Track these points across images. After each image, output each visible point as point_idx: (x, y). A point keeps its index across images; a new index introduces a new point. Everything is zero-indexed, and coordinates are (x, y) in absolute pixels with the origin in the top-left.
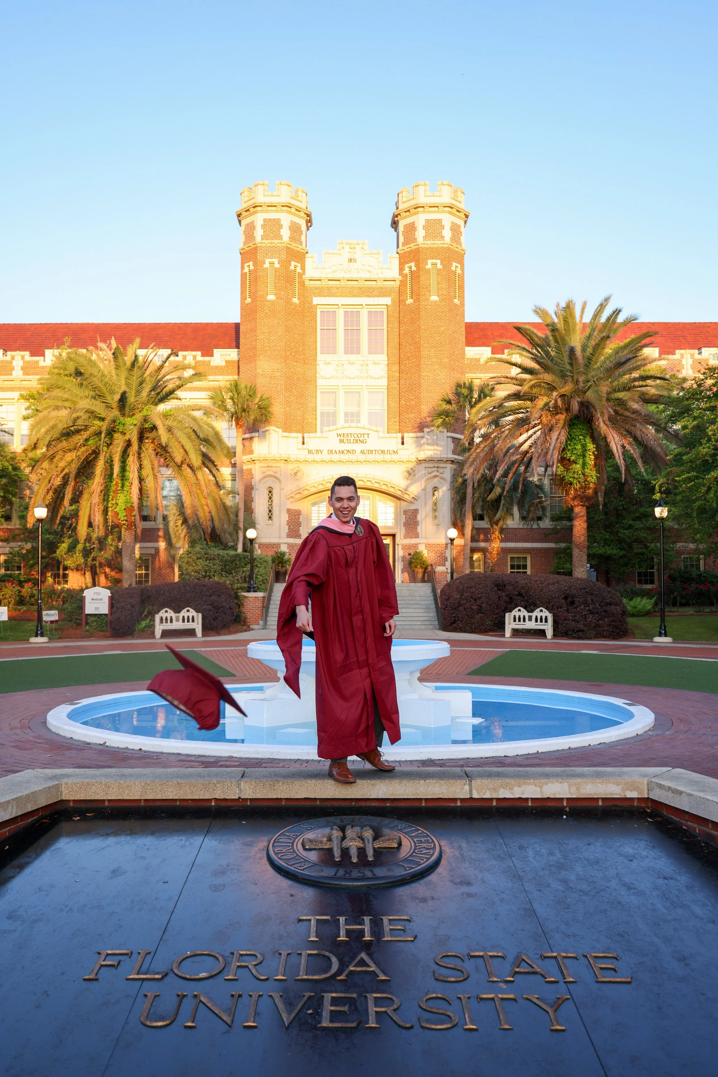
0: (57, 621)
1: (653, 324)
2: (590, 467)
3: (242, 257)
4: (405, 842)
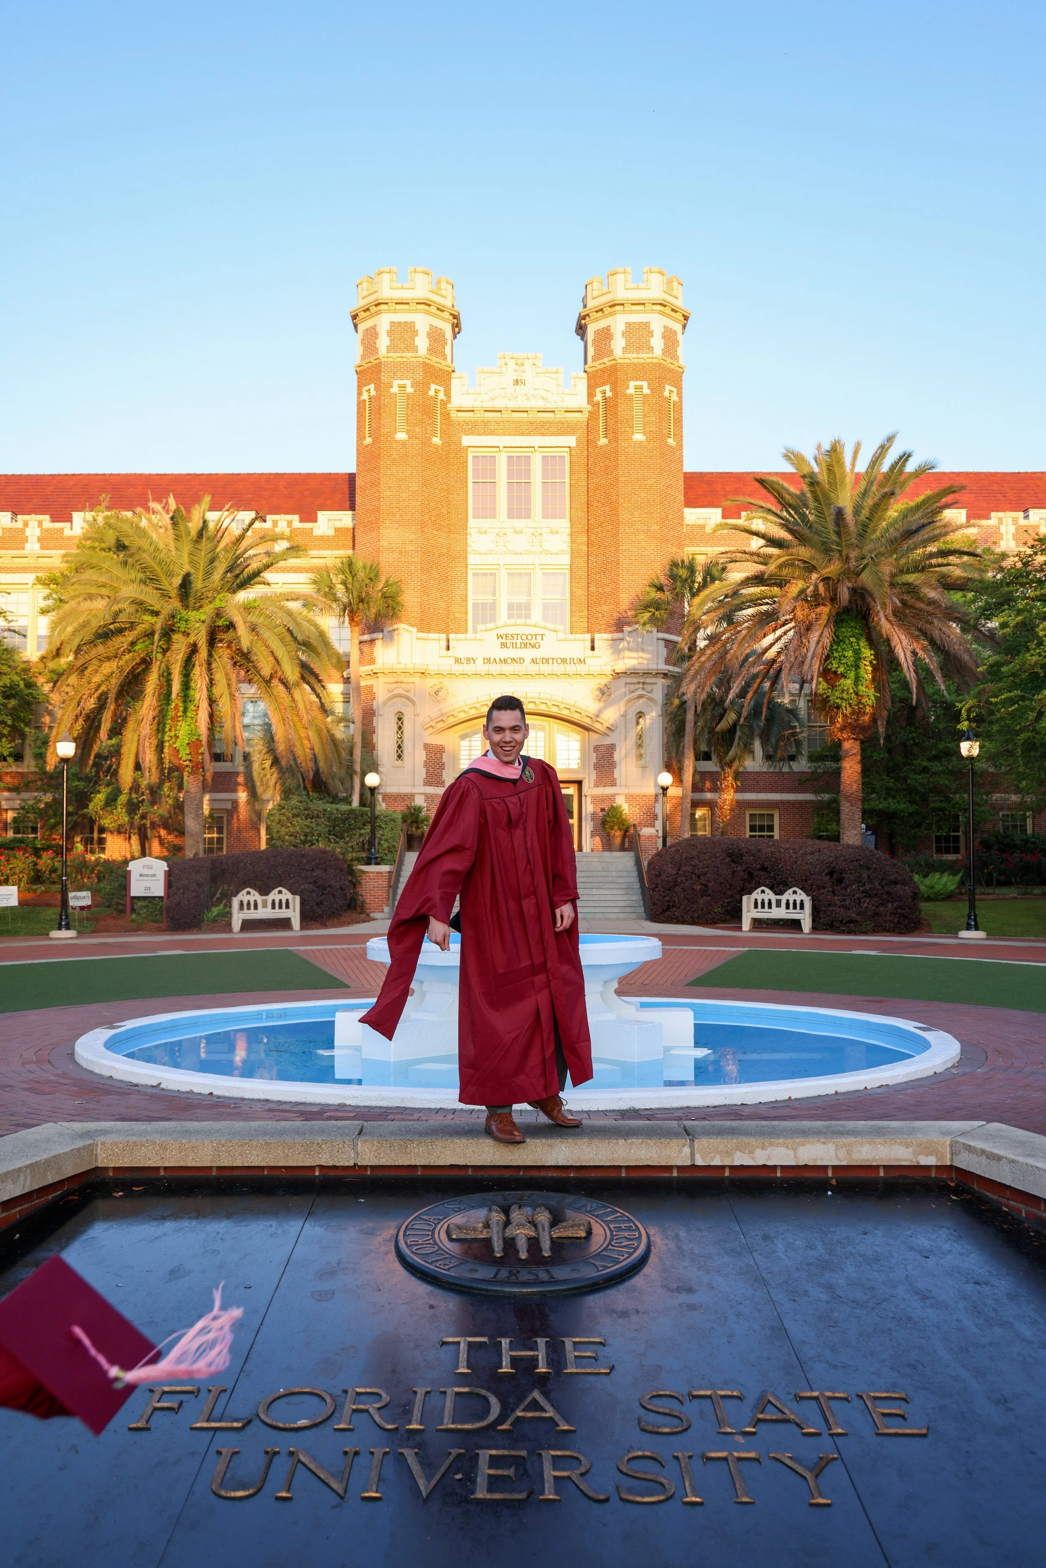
0: (89, 907)
1: (958, 474)
2: (865, 683)
3: (358, 378)
4: (599, 1230)
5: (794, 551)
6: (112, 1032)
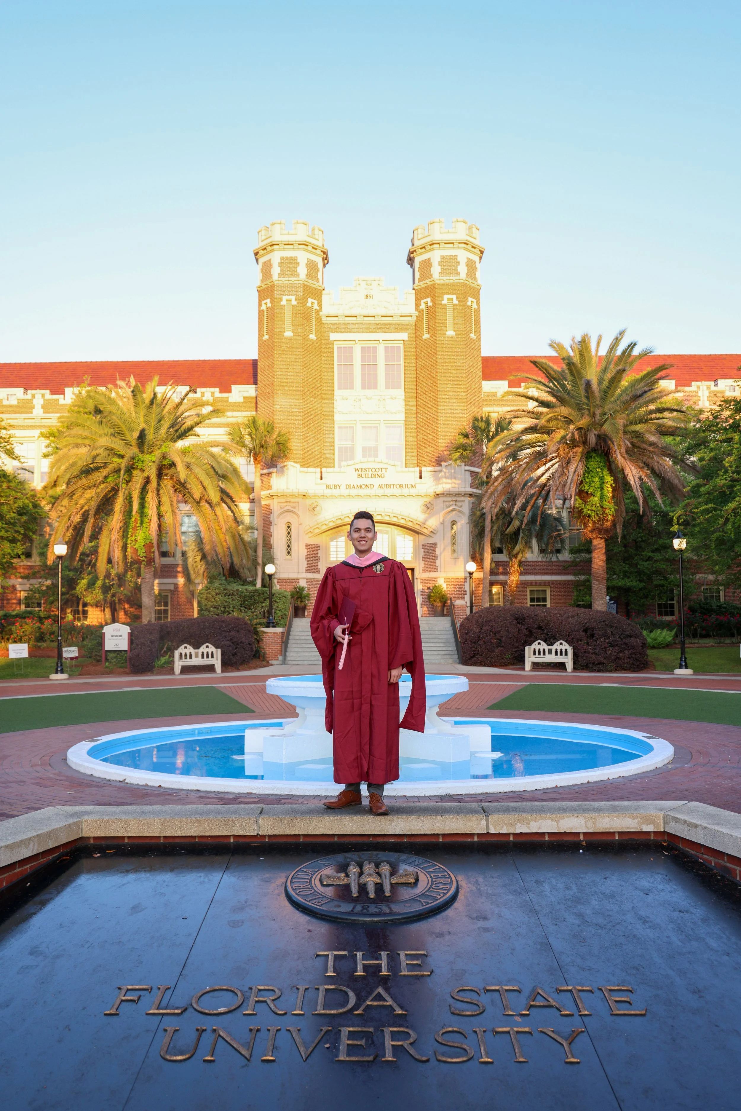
0: (76, 658)
1: (669, 356)
3: (259, 295)
4: (422, 877)
5: (557, 409)
6: (93, 744)
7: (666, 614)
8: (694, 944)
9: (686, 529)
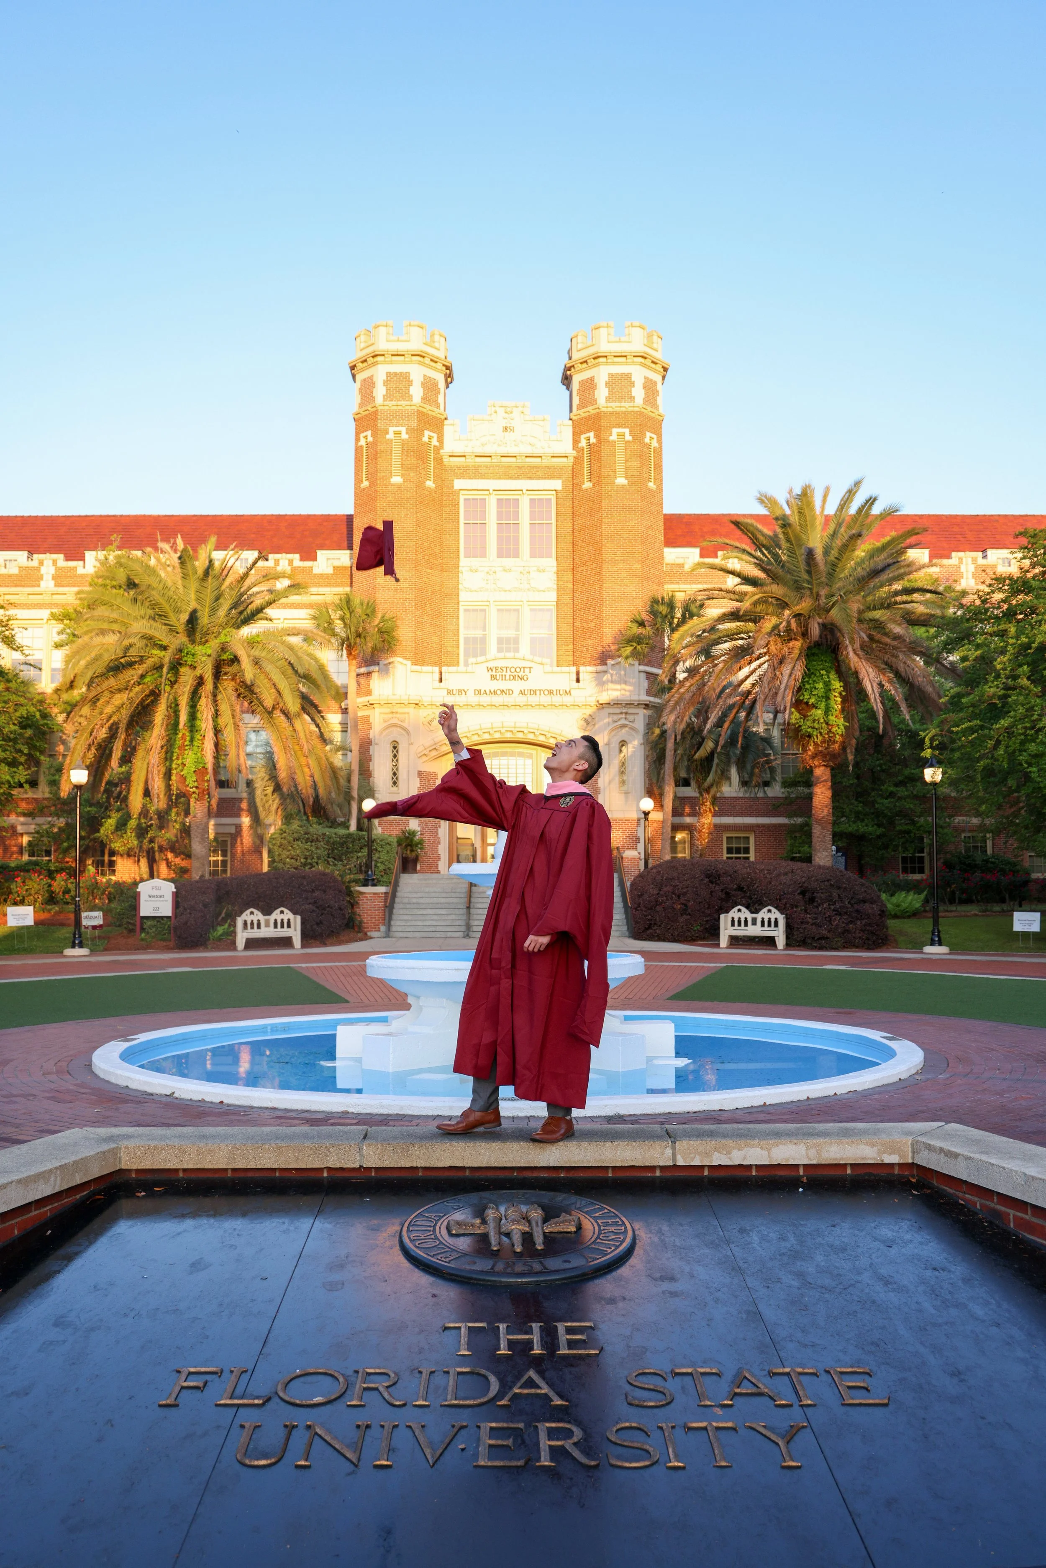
0: (101, 926)
1: (921, 517)
2: (835, 713)
3: (356, 425)
4: (588, 1225)
5: (768, 589)
6: (127, 1045)
7: (913, 872)
8: (953, 1312)
9: (941, 754)
